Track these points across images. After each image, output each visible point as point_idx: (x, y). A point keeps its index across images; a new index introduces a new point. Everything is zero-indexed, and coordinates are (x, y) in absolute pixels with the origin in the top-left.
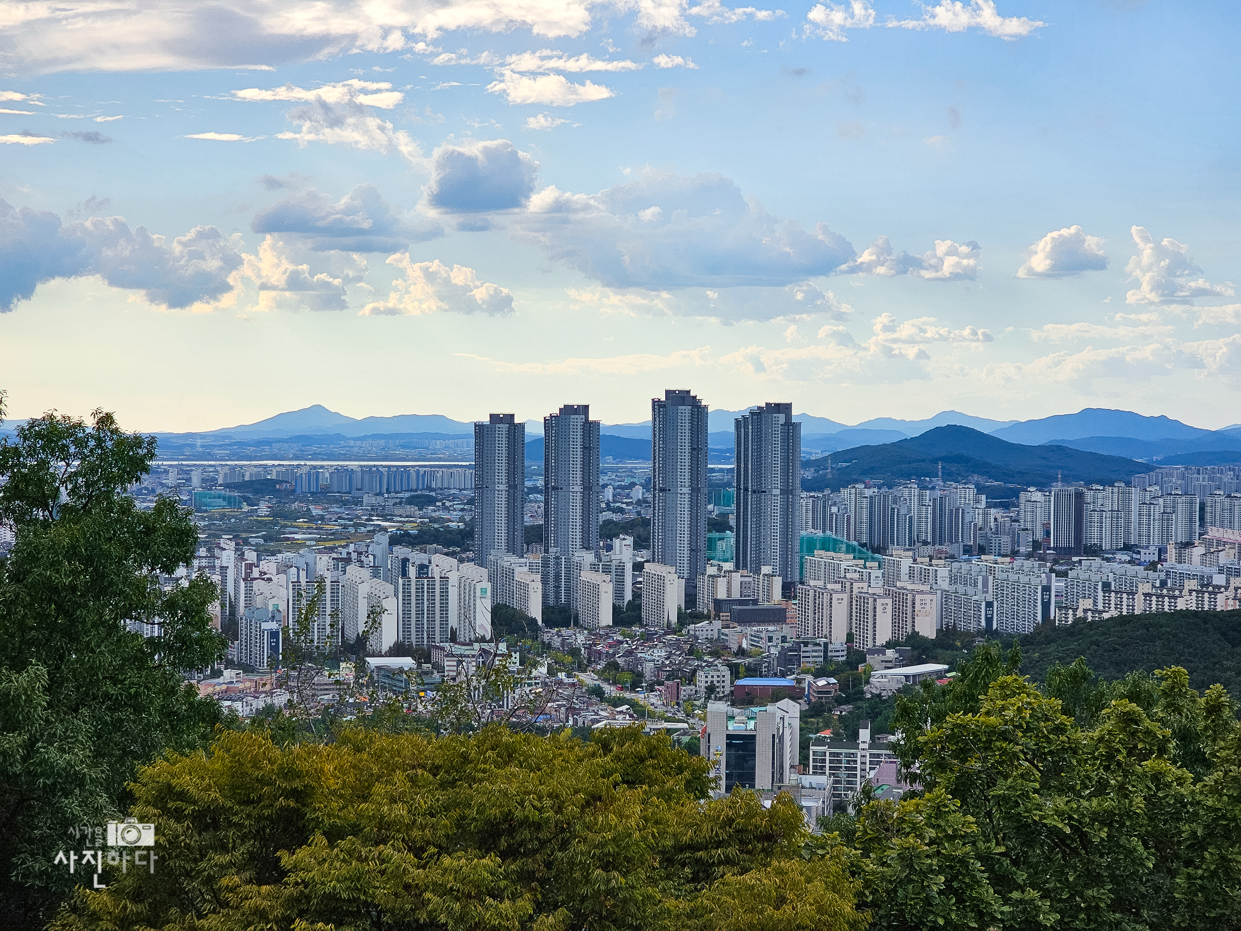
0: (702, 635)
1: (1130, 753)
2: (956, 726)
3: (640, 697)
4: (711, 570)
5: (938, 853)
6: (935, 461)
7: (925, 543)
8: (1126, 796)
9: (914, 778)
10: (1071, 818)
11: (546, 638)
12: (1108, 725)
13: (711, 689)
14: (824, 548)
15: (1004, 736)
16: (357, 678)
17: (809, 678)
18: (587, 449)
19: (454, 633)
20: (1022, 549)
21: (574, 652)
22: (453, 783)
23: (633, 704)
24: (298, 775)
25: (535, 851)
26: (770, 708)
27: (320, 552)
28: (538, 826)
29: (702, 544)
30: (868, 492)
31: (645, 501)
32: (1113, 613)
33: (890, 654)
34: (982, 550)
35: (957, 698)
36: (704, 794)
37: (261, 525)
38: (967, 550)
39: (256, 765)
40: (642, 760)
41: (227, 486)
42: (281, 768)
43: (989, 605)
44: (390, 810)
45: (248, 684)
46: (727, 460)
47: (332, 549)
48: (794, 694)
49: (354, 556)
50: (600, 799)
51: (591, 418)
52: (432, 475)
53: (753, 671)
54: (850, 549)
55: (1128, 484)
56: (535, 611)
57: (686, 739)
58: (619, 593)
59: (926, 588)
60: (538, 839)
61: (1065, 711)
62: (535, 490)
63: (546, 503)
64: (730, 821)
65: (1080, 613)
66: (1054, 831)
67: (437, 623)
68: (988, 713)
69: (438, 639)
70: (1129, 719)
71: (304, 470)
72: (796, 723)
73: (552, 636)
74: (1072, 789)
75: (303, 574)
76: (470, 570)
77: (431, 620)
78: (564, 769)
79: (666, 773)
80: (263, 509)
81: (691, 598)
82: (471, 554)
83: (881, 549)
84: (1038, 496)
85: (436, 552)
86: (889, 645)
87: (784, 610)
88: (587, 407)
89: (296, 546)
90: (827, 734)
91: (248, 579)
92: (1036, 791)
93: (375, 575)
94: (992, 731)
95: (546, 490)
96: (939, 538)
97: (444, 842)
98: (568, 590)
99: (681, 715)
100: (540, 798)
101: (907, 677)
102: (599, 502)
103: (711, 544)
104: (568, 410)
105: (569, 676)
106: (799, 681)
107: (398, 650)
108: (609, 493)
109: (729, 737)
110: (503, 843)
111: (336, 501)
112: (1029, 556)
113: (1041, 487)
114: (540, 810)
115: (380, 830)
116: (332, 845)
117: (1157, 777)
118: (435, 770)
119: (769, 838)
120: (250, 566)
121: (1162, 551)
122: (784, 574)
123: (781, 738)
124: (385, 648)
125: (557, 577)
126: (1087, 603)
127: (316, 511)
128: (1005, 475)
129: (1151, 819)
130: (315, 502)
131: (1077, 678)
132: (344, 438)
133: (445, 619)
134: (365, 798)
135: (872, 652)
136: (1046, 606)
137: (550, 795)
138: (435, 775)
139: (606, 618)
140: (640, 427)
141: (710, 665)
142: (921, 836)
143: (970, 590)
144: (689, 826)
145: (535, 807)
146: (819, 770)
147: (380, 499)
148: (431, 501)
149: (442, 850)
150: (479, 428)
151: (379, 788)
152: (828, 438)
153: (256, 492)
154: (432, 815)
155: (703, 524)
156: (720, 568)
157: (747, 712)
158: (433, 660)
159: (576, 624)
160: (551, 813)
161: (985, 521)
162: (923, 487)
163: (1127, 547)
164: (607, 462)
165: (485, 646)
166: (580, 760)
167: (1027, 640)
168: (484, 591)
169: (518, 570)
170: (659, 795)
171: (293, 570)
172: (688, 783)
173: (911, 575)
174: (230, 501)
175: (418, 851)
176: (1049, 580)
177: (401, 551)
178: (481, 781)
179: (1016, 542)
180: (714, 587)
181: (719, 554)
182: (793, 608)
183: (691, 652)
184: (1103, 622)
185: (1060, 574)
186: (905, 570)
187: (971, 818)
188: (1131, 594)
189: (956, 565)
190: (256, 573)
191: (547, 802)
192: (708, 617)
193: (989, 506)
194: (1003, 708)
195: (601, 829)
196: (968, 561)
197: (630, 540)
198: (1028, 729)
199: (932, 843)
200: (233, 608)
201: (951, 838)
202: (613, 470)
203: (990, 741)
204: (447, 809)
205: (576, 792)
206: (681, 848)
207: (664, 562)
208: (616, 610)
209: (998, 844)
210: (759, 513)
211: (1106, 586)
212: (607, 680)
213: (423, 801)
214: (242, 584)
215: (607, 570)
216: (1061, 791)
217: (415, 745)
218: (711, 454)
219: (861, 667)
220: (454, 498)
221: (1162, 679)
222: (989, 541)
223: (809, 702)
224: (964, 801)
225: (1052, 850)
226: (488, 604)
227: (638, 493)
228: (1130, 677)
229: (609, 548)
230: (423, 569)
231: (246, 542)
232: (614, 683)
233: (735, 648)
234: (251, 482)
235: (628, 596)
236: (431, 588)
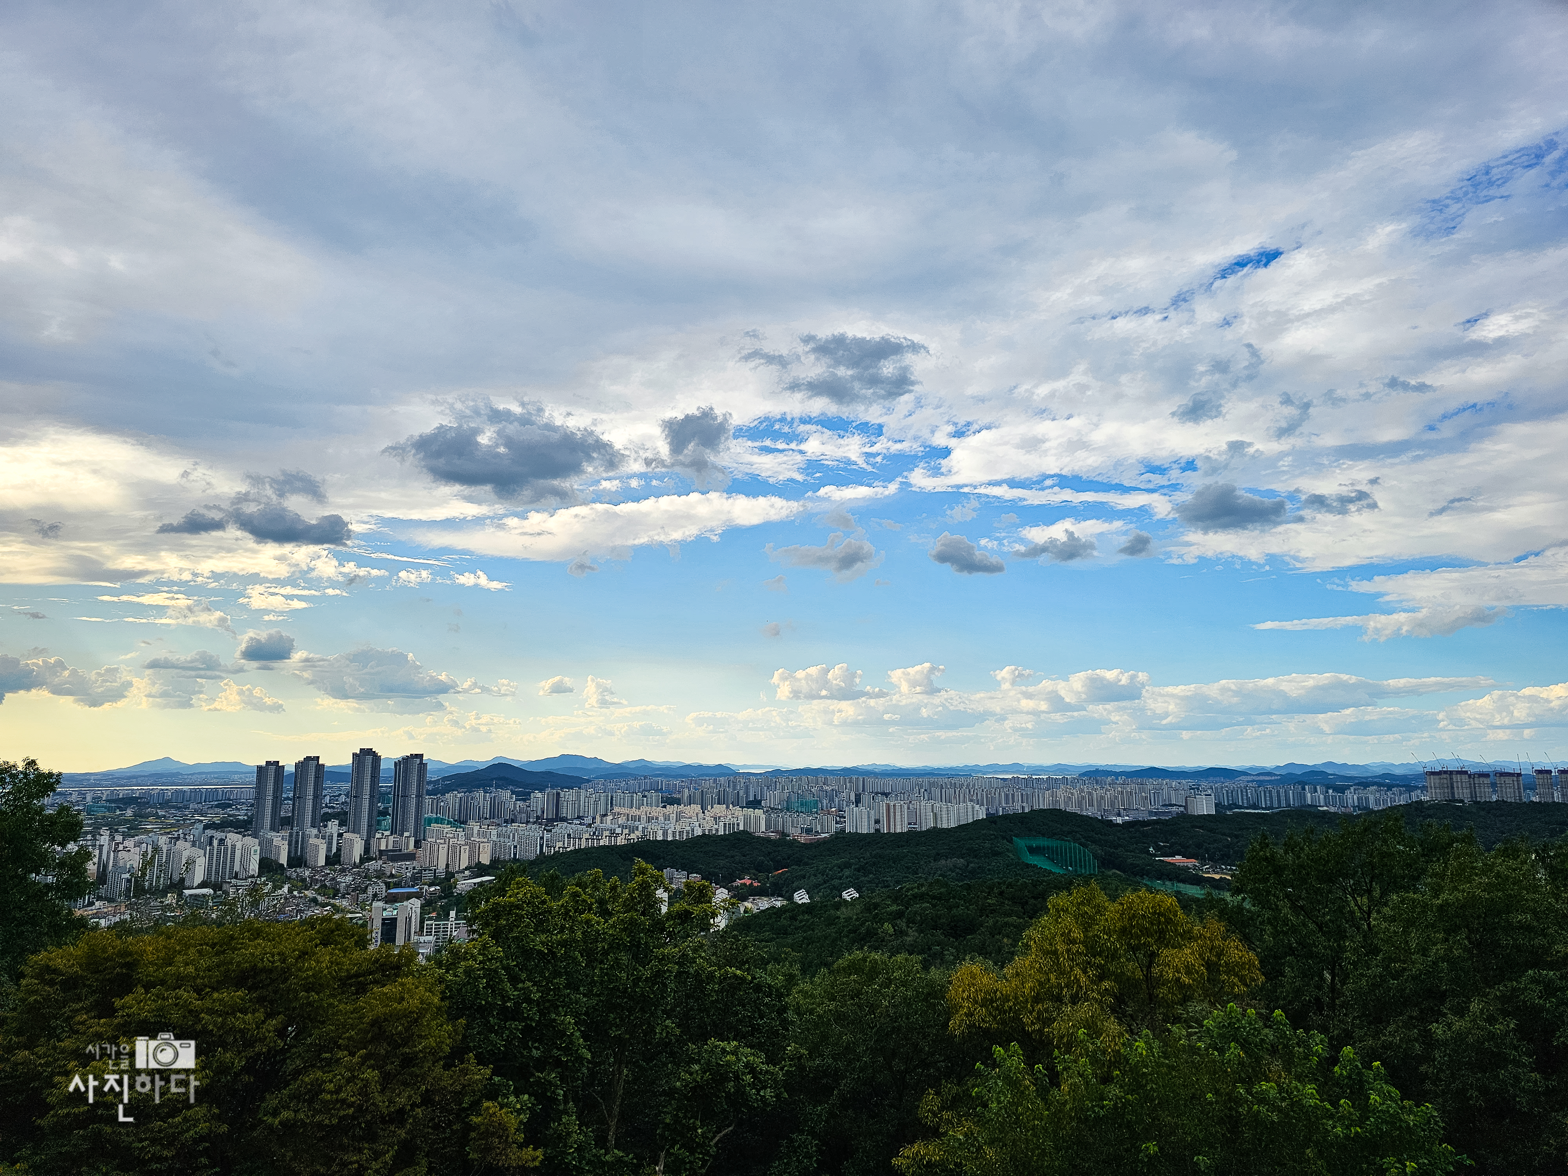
0: (372, 868)
1: (575, 912)
2: (494, 903)
3: (337, 902)
4: (378, 836)
5: (483, 968)
6: (492, 780)
7: (486, 818)
8: (573, 932)
9: (474, 931)
10: (547, 945)
11: (288, 874)
12: (566, 899)
13: (375, 896)
14: (436, 822)
15: (518, 907)
16: (178, 901)
17: (426, 887)
18: (317, 777)
19: (236, 874)
20: (531, 820)
21: (303, 880)
22: (223, 952)
23: (333, 906)
24: (130, 954)
25: (268, 985)
26: (405, 903)
27: (161, 834)
28: (271, 971)
29: (374, 822)
30: (459, 795)
31: (346, 802)
32: (572, 848)
33: (467, 873)
34: (513, 821)
35: (496, 891)
36: (365, 948)
37: (126, 821)
38: (506, 821)
39: (104, 950)
40: (332, 932)
41: (107, 801)
42: (119, 951)
43: (515, 847)
44: (185, 970)
45: (110, 909)
46: (390, 782)
47: (169, 833)
48: (418, 896)
49: (182, 836)
50: (307, 954)
51: (320, 762)
52: (231, 792)
53: (397, 885)
54: (449, 823)
55: (580, 788)
56: (283, 860)
57: (360, 922)
58: (329, 849)
59: (486, 840)
60: (270, 978)
61: (546, 893)
62: (288, 798)
63: (294, 805)
64: (377, 961)
65: (557, 849)
66: (540, 952)
67: (228, 870)
68: (510, 897)
69: (227, 877)
70: (575, 895)
71: (156, 791)
72: (418, 911)
73: (292, 873)
74: (549, 931)
75: (150, 847)
76: (249, 840)
77: (224, 868)
78: (288, 939)
79: (345, 938)
80: (129, 813)
81: (367, 849)
82: (250, 832)
83: (465, 823)
84: (539, 795)
85: (230, 831)
86: (466, 869)
87: (415, 854)
88: (318, 757)
89: (147, 832)
90: (434, 915)
91: (116, 851)
92: (532, 933)
93: (194, 845)
94: (512, 906)
95: (294, 799)
96: (492, 816)
97: (215, 985)
98: (302, 848)
99: (358, 910)
100: (273, 956)
101: (475, 884)
102: (322, 803)
103: (379, 823)
104: (308, 759)
105: (300, 893)
106: (421, 889)
107: (203, 885)
108: (327, 799)
109: (383, 919)
110: (250, 982)
111: (173, 807)
112: (534, 823)
113: (541, 790)
114: (273, 962)
115: (177, 981)
116: (147, 992)
117: (588, 922)
118: (213, 946)
119: (398, 967)
120: (117, 844)
121: (594, 818)
122: (415, 836)
123: (410, 918)
124: (196, 884)
125: (297, 842)
126: (560, 844)
127: (161, 813)
128: (525, 786)
129: (585, 943)
130: (160, 808)
131: (553, 878)
132: (182, 774)
133: (232, 867)
134: (170, 965)
135: (457, 872)
136: (541, 846)
137: (279, 954)
138: (213, 949)
139: (322, 862)
140: (346, 767)
141: (375, 883)
142: (475, 960)
143: (507, 840)
144: (355, 965)
145: (270, 961)
146: (429, 933)
147: (200, 805)
148: (230, 806)
149: (215, 989)
150: (260, 768)
151: (179, 958)
152: (440, 770)
153: (125, 804)
154: (209, 971)
155: (375, 813)
156: (383, 834)
157: (394, 906)
158: (224, 889)
159: (305, 866)
160: (279, 964)
161: (515, 807)
162: (486, 792)
163: (579, 817)
164: (327, 784)
165: (253, 880)
166: (298, 934)
167: (532, 863)
168: (255, 851)
169: (275, 839)
170: (339, 950)
171: (144, 845)
172: (356, 943)
173: (478, 834)
174: (109, 809)
175: (198, 991)
176: (543, 833)
177: (209, 832)
178: (240, 949)
179: (528, 817)
180: (380, 844)
181: (383, 827)
182: (420, 852)
183: (365, 877)
184: (567, 852)
185: (548, 831)
186: (475, 832)
187: (500, 949)
188: (580, 839)
189: (500, 828)
190: (121, 847)
191: (276, 958)
192: (375, 859)
193: (517, 800)
194: (518, 893)
195: (307, 970)
196: (506, 826)
197: (337, 822)
198: (529, 903)
199: (481, 962)
200: (105, 867)
201: (490, 960)
202: (330, 788)
203: (511, 910)
204: (218, 966)
205: (294, 951)
206: (350, 977)
207: (354, 832)
208: (327, 858)
209: (513, 961)
210: (404, 807)
211: (569, 835)
212: (319, 894)
213: (204, 963)
214: (112, 853)
215: (324, 838)
216: (543, 932)
217: (204, 932)
218: (381, 779)
219: (452, 880)
220: (243, 803)
221: (591, 875)
222: (516, 816)
223: (425, 899)
224: (497, 941)
225: (539, 961)
226: (257, 858)
227: (343, 798)
228: (577, 875)
229: (326, 826)
230: (221, 841)
231: (117, 831)
232: (324, 895)
233: (388, 874)
234: (123, 798)
235: (334, 850)
236: (226, 850)
